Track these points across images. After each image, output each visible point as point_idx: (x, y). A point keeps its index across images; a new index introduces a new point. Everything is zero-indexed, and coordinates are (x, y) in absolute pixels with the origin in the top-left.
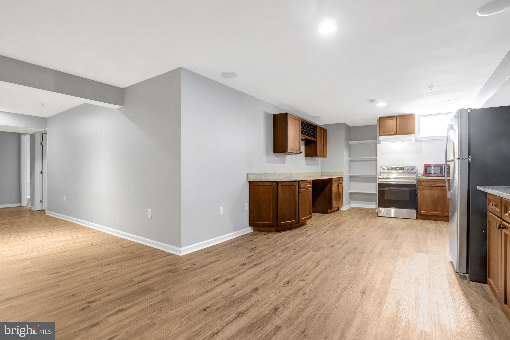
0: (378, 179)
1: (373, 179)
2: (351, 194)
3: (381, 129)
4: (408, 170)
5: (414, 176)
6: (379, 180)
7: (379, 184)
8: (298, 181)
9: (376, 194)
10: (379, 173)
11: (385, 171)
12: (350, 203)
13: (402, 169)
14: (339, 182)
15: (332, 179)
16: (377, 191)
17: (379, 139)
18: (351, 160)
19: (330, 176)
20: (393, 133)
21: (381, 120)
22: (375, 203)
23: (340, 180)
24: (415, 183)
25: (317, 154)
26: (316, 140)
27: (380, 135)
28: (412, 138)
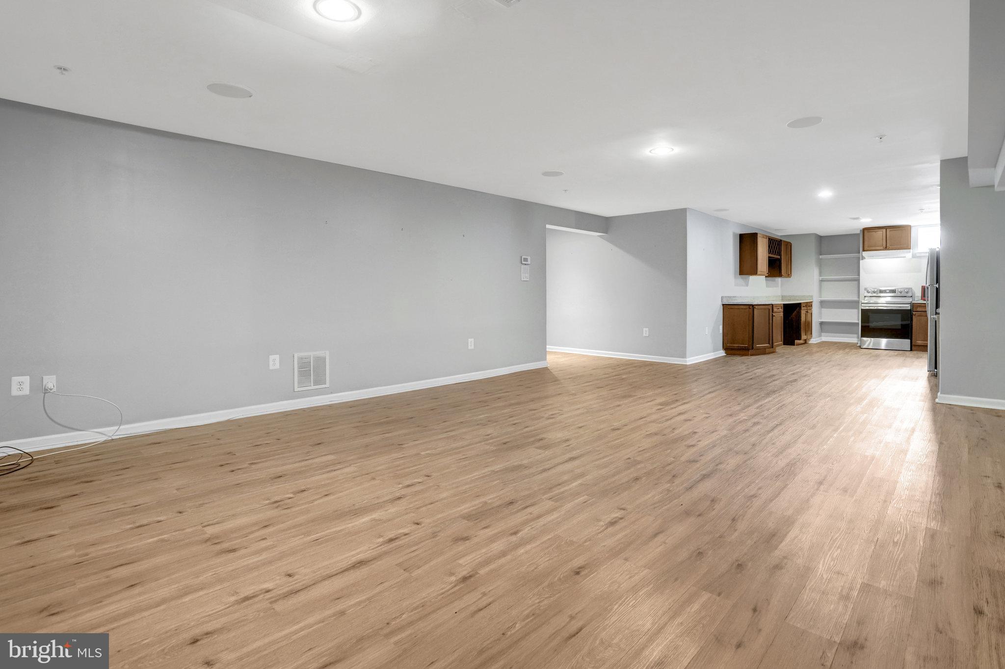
0: (860, 303)
1: (854, 304)
2: (822, 324)
3: (866, 243)
4: (901, 293)
5: (910, 300)
6: (863, 305)
7: (862, 309)
8: (772, 305)
9: (858, 324)
10: (862, 297)
11: (870, 295)
12: (820, 336)
13: (894, 291)
14: (809, 308)
15: (800, 303)
16: (859, 320)
17: (862, 256)
18: (821, 280)
19: (798, 300)
20: (882, 248)
21: (866, 231)
22: (856, 335)
23: (809, 305)
24: (909, 308)
25: (782, 274)
26: (781, 257)
27: (864, 250)
28: (907, 254)
